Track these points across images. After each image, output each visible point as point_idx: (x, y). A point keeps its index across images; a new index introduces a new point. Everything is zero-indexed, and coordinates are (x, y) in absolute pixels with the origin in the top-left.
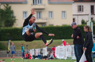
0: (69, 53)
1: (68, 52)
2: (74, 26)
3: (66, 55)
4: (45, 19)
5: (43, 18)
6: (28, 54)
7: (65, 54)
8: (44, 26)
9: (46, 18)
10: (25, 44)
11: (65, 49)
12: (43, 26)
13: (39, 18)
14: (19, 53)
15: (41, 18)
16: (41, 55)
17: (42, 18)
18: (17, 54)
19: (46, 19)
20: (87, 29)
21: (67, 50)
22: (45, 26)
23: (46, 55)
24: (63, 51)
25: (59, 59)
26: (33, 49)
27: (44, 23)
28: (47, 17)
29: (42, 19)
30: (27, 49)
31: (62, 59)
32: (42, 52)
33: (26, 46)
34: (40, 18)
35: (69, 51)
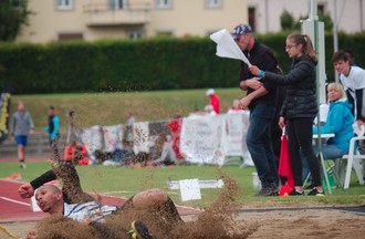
0: (235, 142)
1: (230, 138)
2: (243, 38)
3: (221, 149)
4: (139, 10)
5: (133, 7)
6: (74, 144)
7: (219, 146)
8: (135, 38)
9: (143, 7)
10: (63, 106)
11: (219, 128)
12: (132, 36)
13: (117, 7)
14: (42, 141)
15: (125, 7)
16: (127, 148)
17: (128, 4)
18: (35, 145)
19: (146, 11)
20: (301, 46)
21: (227, 130)
22: (139, 36)
23: (147, 150)
24: (209, 133)
25: (196, 164)
26: (96, 128)
27: (138, 27)
28: (148, 4)
29: (130, 10)
30: (72, 125)
31: (205, 164)
32: (130, 139)
33: (67, 115)
34: (121, 6)
35: (234, 135)
